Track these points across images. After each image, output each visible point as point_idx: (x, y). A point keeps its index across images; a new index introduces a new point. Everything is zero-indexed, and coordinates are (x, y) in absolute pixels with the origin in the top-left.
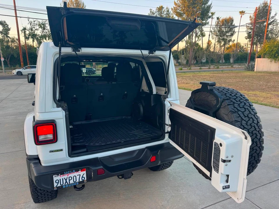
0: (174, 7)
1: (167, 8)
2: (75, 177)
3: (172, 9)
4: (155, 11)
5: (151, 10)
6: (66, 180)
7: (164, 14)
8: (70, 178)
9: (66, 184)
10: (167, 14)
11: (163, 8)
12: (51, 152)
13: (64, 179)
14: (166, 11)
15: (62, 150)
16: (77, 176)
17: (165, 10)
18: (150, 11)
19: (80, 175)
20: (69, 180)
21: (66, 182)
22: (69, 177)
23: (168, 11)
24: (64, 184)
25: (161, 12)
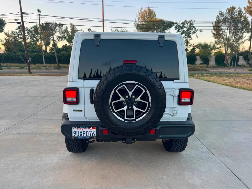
0: (247, 6)
1: (239, 8)
2: (87, 132)
3: (245, 8)
4: (225, 12)
5: (220, 11)
6: (81, 133)
7: (235, 15)
8: (84, 133)
9: (81, 136)
10: (238, 14)
11: (235, 8)
12: (74, 111)
13: (79, 132)
14: (238, 11)
15: (81, 111)
16: (89, 132)
17: (236, 11)
18: (219, 13)
19: (91, 131)
20: (83, 134)
21: (81, 134)
22: (83, 131)
23: (240, 11)
24: (79, 136)
25: (232, 13)
